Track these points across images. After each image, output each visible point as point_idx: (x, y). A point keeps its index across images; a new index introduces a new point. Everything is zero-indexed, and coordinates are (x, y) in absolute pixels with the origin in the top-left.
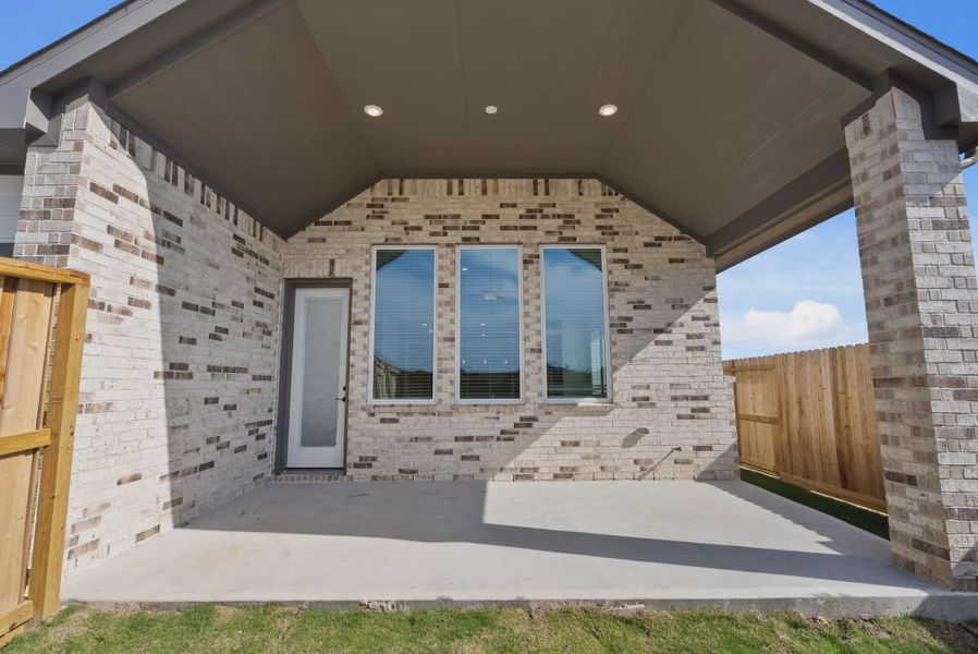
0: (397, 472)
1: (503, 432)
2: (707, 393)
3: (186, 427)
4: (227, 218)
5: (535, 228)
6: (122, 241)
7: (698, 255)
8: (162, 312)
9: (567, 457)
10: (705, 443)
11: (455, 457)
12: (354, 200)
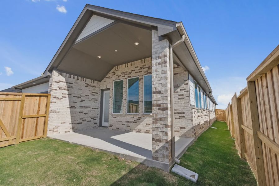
0: (116, 128)
1: (134, 121)
2: (184, 111)
3: (75, 116)
4: (83, 81)
5: (142, 71)
6: (60, 88)
7: (182, 71)
8: (69, 98)
9: (147, 127)
10: (184, 126)
11: (126, 126)
12: (110, 72)
